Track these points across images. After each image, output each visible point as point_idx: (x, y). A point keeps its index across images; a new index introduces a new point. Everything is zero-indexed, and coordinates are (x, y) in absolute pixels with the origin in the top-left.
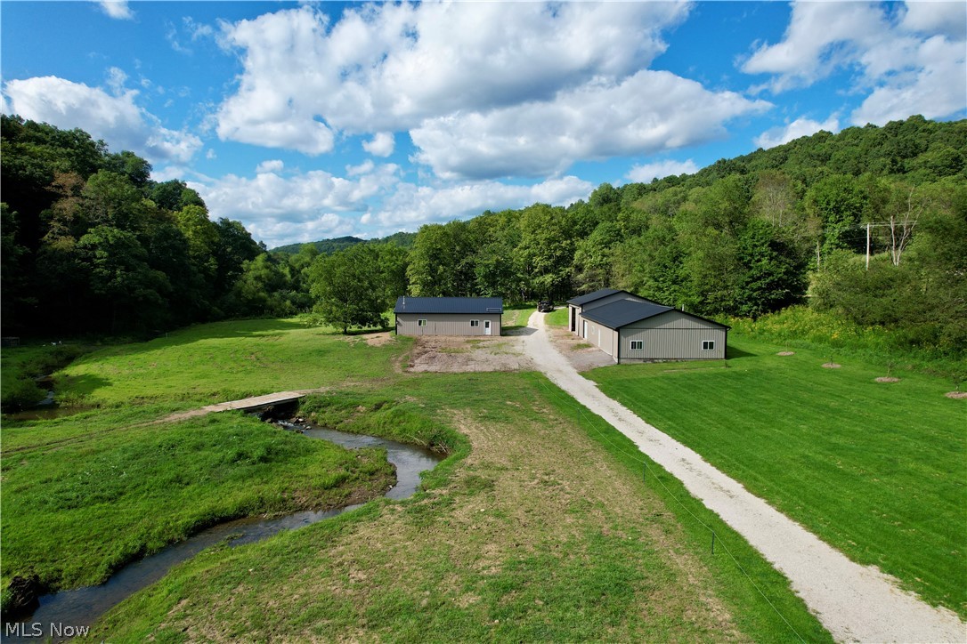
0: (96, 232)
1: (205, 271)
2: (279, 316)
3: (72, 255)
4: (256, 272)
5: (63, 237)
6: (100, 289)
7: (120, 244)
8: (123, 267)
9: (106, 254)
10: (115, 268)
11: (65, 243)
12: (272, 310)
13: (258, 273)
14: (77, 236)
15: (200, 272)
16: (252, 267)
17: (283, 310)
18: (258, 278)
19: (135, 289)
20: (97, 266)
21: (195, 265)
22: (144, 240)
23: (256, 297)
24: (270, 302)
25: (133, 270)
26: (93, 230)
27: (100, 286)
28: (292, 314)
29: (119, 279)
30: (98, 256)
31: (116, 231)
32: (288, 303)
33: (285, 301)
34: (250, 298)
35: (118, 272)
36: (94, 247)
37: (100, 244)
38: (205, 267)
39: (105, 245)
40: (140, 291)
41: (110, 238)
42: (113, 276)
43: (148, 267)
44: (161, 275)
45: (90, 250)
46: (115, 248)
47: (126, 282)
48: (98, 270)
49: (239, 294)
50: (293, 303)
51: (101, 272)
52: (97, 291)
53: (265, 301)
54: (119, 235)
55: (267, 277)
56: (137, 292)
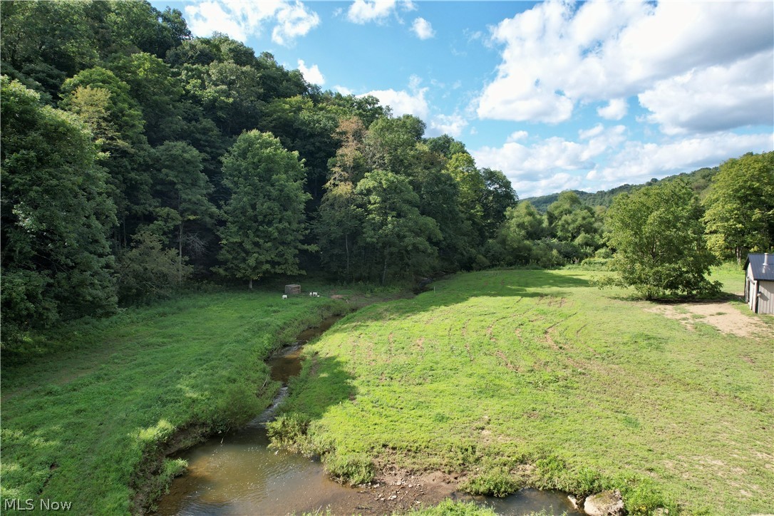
0: (372, 176)
1: (472, 217)
2: (545, 267)
3: (350, 201)
4: (518, 219)
5: (342, 183)
6: (372, 237)
7: (393, 189)
8: (394, 213)
9: (379, 199)
10: (386, 214)
11: (344, 189)
12: (538, 260)
13: (521, 221)
14: (355, 182)
15: (468, 219)
16: (515, 214)
17: (550, 260)
18: (521, 226)
19: (405, 237)
20: (369, 212)
21: (463, 212)
22: (417, 186)
23: (521, 245)
24: (535, 250)
25: (405, 217)
26: (369, 174)
27: (372, 233)
28: (559, 265)
29: (390, 226)
30: (373, 202)
31: (390, 174)
32: (555, 252)
33: (552, 250)
34: (515, 246)
35: (390, 218)
36: (369, 192)
37: (374, 188)
38: (472, 214)
39: (378, 189)
40: (410, 240)
41: (384, 182)
42: (384, 223)
43: (418, 212)
44: (430, 222)
45: (365, 195)
46: (389, 192)
47: (396, 229)
48: (371, 216)
49: (504, 242)
50: (559, 252)
51: (374, 219)
52: (368, 239)
53: (530, 250)
54: (392, 178)
55: (530, 224)
56: (406, 240)
